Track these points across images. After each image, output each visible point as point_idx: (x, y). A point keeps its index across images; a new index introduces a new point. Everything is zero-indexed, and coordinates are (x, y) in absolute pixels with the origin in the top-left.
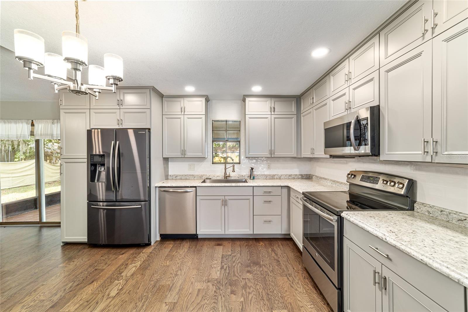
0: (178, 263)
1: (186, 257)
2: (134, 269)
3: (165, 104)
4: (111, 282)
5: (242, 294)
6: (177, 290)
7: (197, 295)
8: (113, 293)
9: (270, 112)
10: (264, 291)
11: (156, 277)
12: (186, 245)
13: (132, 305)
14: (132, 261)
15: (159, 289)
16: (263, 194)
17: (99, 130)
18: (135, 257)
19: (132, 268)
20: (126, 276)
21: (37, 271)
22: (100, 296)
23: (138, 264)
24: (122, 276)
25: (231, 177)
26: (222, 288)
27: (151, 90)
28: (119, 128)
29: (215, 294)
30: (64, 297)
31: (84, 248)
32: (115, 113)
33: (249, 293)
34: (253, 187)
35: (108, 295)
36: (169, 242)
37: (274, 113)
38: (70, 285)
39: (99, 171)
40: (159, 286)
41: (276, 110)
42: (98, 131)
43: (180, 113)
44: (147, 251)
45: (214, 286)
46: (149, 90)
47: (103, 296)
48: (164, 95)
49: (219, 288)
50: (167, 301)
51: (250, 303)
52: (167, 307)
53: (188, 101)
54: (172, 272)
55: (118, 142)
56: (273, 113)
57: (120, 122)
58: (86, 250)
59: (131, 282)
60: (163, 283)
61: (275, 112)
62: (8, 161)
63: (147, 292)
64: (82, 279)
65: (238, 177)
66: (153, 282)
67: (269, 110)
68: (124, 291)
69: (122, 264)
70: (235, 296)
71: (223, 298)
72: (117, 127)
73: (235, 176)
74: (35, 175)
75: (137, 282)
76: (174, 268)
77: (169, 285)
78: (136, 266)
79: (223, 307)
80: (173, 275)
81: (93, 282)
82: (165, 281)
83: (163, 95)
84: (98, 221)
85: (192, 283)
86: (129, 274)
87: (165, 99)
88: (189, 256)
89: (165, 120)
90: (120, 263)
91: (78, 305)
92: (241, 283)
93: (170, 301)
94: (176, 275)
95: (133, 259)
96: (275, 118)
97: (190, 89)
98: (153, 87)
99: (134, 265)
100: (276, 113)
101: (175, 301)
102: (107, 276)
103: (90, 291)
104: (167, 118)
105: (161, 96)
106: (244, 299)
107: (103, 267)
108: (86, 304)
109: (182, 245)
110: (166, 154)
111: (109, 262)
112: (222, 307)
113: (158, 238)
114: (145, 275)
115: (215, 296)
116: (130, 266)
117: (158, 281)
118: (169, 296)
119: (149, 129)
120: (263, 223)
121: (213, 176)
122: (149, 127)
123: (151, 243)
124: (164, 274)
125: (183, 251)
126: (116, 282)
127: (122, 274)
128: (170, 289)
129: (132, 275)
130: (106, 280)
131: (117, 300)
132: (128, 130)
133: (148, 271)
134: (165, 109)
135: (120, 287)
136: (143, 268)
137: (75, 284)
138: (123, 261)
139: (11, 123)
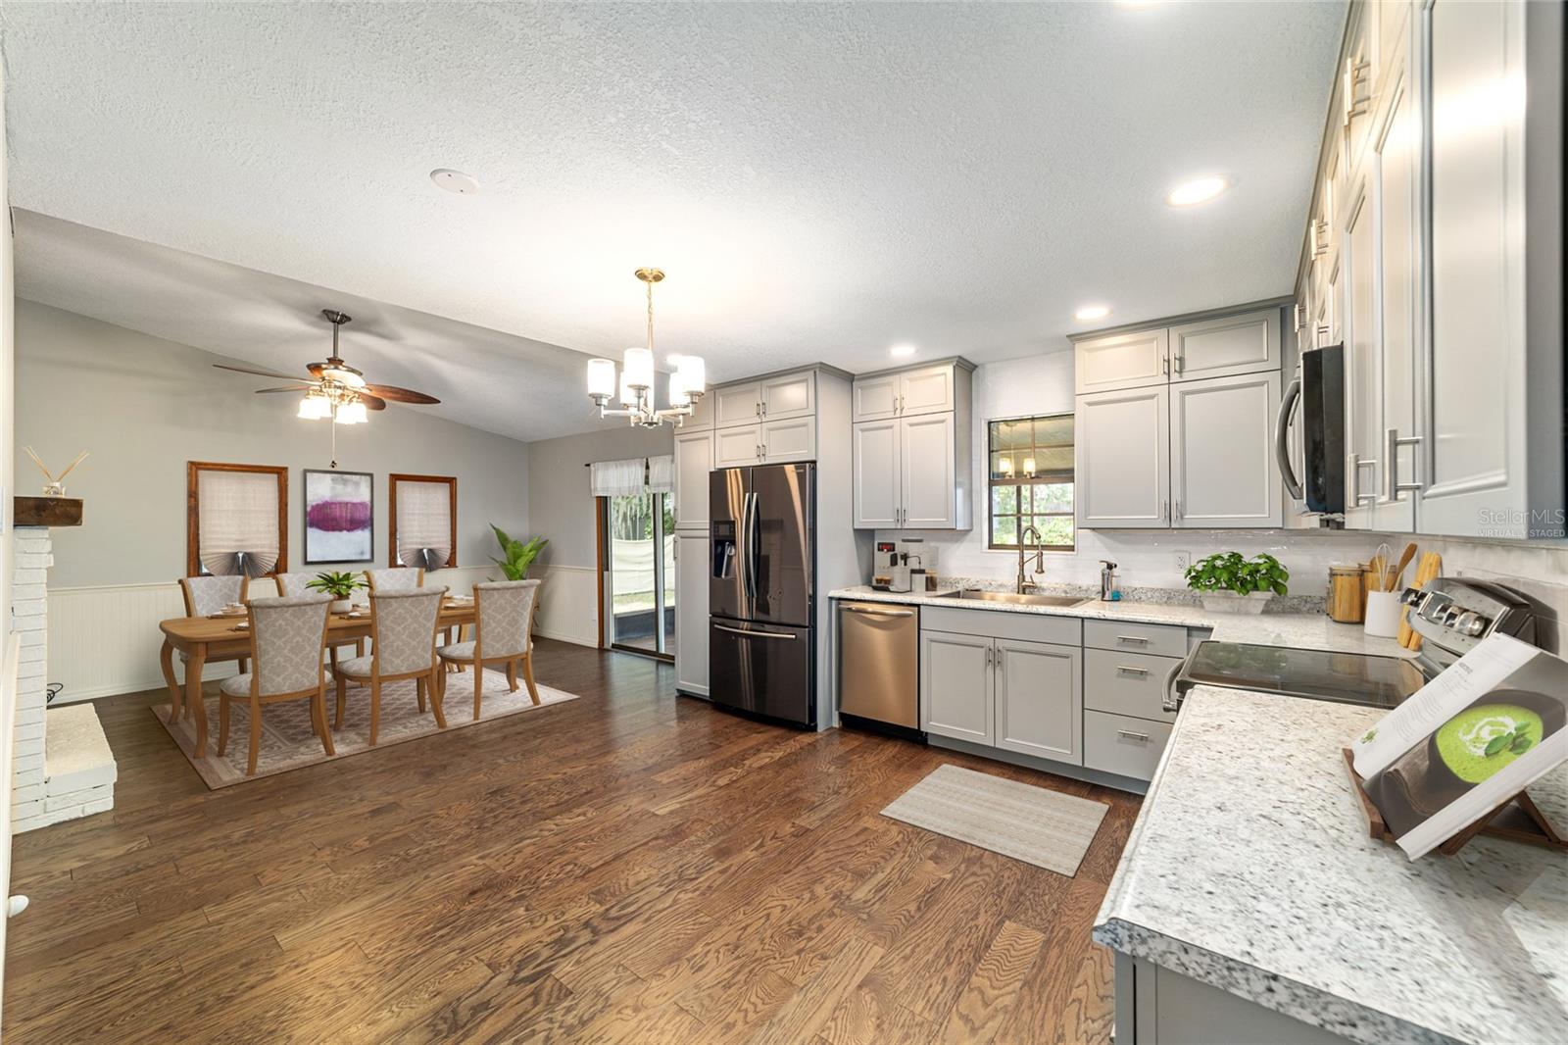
0: (852, 776)
1: (876, 770)
2: (768, 760)
3: (858, 393)
4: (725, 767)
5: (957, 869)
6: (823, 814)
7: (857, 835)
8: (722, 782)
9: (1166, 376)
10: (1015, 885)
11: (798, 783)
12: (890, 750)
13: (742, 807)
14: (771, 747)
15: (794, 802)
16: (1118, 645)
17: (738, 470)
18: (778, 743)
19: (765, 758)
20: (750, 767)
21: (639, 721)
22: (703, 779)
23: (778, 755)
24: (744, 765)
25: (1043, 589)
26: (915, 843)
27: (818, 372)
28: (760, 464)
29: (894, 847)
30: (660, 764)
31: (706, 709)
32: (753, 432)
33: (974, 874)
34: (1083, 619)
35: (714, 782)
36: (857, 736)
37: (1181, 377)
38: (671, 751)
39: (728, 556)
40: (797, 798)
41: (1188, 366)
42: (736, 472)
43: (891, 415)
44: (805, 739)
45: (901, 836)
46: (812, 372)
47: (706, 781)
48: (856, 373)
49: (910, 842)
50: (797, 822)
51: (962, 889)
52: (793, 829)
53: (910, 380)
54: (831, 785)
55: (755, 495)
56: (1175, 377)
57: (761, 450)
58: (706, 712)
59: (755, 777)
60: (805, 795)
61: (1184, 374)
62: (635, 539)
63: (771, 799)
64: (686, 750)
65: (1066, 592)
66: (788, 789)
67: (1162, 367)
68: (739, 784)
69: (752, 748)
70: (935, 865)
71: (906, 859)
72: (757, 462)
73: (1056, 586)
74: (674, 569)
75: (762, 781)
76: (838, 782)
77: (813, 803)
78: (772, 758)
79: (895, 871)
80: (831, 791)
81: (700, 758)
82: (809, 794)
83: (854, 375)
84: (738, 667)
85: (859, 814)
86: (756, 765)
87: (858, 383)
88: (883, 771)
89: (859, 436)
90: (750, 745)
91: (672, 779)
92: (967, 852)
93: (803, 824)
94: (837, 793)
95: (772, 745)
96: (1184, 394)
97: (903, 352)
98: (821, 363)
99: (770, 754)
100: (1187, 376)
101: (811, 828)
102: (723, 757)
103: (692, 768)
104: (862, 430)
105: (849, 378)
106: (952, 879)
107: (721, 742)
108: (682, 781)
109: (880, 748)
110: (862, 520)
111: (733, 738)
112: (893, 869)
113: (836, 723)
114: (781, 774)
115: (892, 849)
116: (763, 754)
117: (798, 789)
118: (805, 816)
119: (814, 462)
120: (1119, 741)
121: (987, 583)
122: (814, 458)
123: (816, 726)
124: (814, 783)
125: (877, 758)
126: (732, 769)
127: (745, 762)
128: (812, 808)
129: (761, 768)
130: (718, 762)
131: (723, 793)
132: (786, 466)
133: (789, 771)
134: (859, 409)
135: (735, 778)
136: (782, 764)
137: (678, 753)
138: (755, 743)
139: (622, 466)
